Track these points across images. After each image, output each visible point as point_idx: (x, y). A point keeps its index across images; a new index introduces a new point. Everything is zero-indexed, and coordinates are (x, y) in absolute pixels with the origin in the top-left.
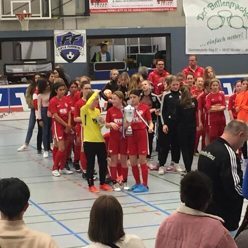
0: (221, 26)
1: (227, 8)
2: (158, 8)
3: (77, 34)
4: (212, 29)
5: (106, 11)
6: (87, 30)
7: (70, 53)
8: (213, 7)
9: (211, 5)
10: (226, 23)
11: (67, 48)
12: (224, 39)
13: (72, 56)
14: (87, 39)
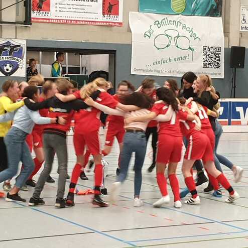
0: (168, 46)
1: (174, 27)
2: (103, 22)
3: (16, 44)
4: (159, 49)
5: (48, 21)
6: (27, 41)
7: (8, 65)
8: (159, 25)
9: (157, 23)
10: (173, 43)
11: (4, 60)
12: (170, 60)
13: (10, 69)
14: (27, 50)
